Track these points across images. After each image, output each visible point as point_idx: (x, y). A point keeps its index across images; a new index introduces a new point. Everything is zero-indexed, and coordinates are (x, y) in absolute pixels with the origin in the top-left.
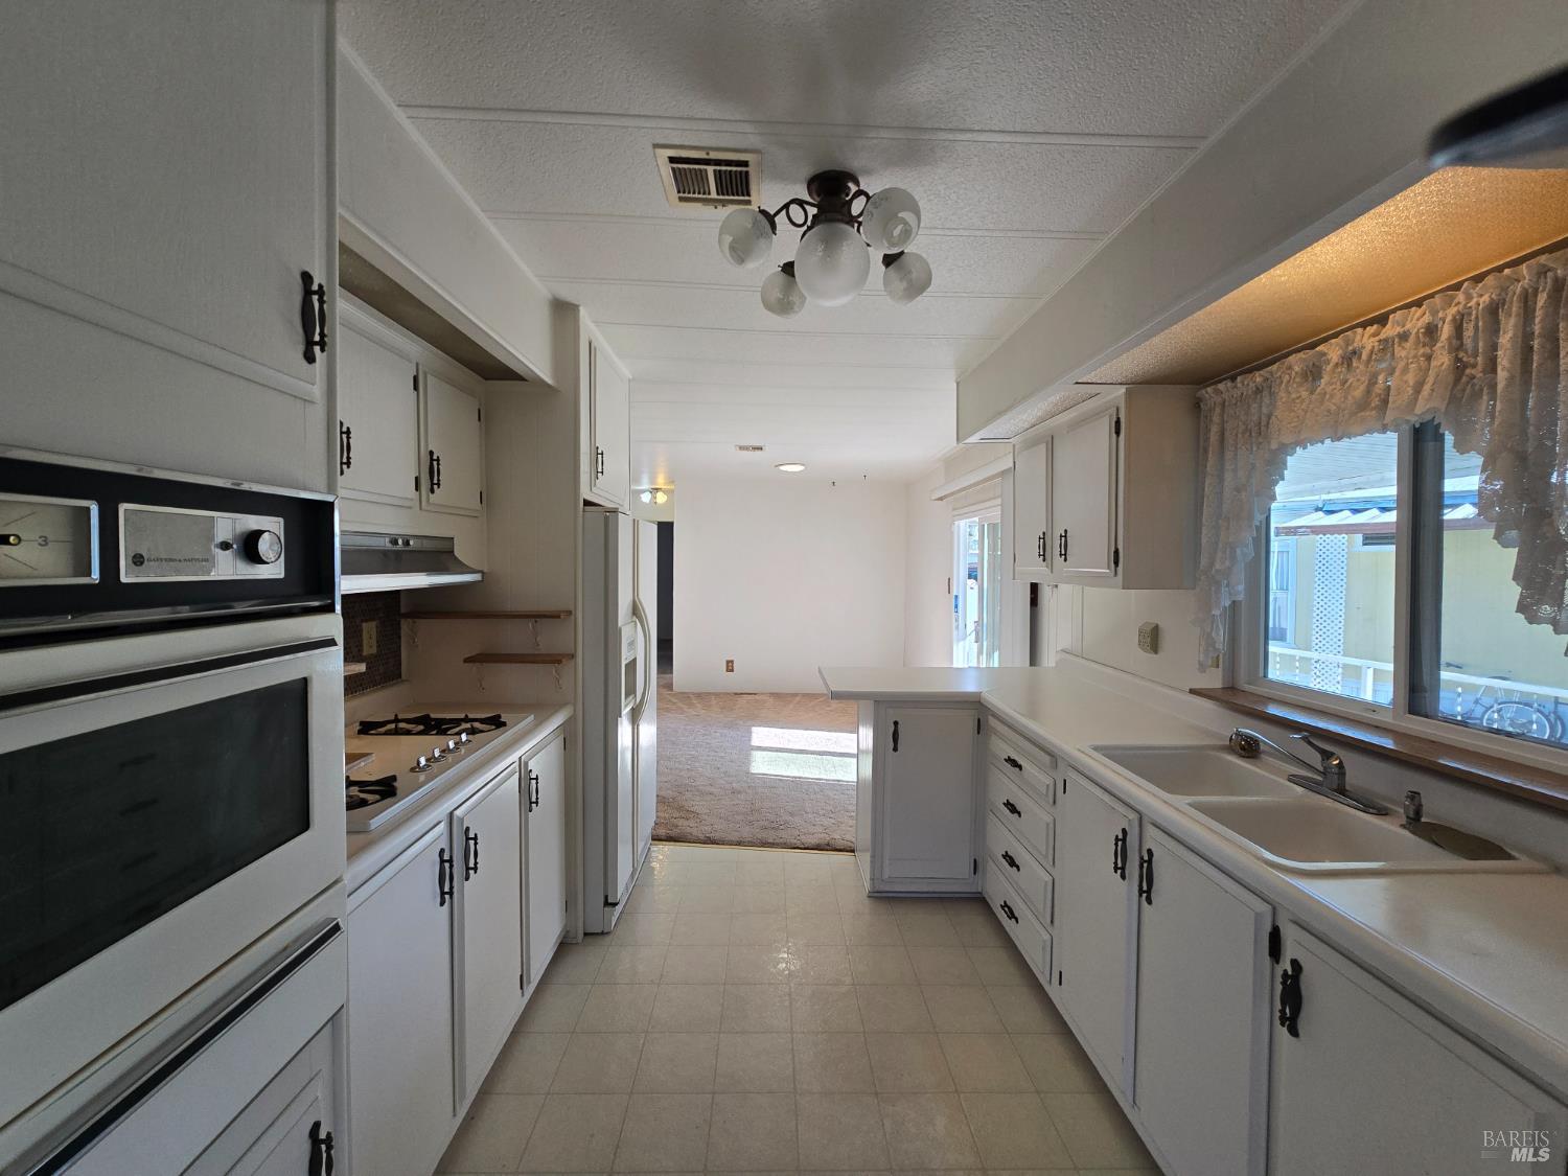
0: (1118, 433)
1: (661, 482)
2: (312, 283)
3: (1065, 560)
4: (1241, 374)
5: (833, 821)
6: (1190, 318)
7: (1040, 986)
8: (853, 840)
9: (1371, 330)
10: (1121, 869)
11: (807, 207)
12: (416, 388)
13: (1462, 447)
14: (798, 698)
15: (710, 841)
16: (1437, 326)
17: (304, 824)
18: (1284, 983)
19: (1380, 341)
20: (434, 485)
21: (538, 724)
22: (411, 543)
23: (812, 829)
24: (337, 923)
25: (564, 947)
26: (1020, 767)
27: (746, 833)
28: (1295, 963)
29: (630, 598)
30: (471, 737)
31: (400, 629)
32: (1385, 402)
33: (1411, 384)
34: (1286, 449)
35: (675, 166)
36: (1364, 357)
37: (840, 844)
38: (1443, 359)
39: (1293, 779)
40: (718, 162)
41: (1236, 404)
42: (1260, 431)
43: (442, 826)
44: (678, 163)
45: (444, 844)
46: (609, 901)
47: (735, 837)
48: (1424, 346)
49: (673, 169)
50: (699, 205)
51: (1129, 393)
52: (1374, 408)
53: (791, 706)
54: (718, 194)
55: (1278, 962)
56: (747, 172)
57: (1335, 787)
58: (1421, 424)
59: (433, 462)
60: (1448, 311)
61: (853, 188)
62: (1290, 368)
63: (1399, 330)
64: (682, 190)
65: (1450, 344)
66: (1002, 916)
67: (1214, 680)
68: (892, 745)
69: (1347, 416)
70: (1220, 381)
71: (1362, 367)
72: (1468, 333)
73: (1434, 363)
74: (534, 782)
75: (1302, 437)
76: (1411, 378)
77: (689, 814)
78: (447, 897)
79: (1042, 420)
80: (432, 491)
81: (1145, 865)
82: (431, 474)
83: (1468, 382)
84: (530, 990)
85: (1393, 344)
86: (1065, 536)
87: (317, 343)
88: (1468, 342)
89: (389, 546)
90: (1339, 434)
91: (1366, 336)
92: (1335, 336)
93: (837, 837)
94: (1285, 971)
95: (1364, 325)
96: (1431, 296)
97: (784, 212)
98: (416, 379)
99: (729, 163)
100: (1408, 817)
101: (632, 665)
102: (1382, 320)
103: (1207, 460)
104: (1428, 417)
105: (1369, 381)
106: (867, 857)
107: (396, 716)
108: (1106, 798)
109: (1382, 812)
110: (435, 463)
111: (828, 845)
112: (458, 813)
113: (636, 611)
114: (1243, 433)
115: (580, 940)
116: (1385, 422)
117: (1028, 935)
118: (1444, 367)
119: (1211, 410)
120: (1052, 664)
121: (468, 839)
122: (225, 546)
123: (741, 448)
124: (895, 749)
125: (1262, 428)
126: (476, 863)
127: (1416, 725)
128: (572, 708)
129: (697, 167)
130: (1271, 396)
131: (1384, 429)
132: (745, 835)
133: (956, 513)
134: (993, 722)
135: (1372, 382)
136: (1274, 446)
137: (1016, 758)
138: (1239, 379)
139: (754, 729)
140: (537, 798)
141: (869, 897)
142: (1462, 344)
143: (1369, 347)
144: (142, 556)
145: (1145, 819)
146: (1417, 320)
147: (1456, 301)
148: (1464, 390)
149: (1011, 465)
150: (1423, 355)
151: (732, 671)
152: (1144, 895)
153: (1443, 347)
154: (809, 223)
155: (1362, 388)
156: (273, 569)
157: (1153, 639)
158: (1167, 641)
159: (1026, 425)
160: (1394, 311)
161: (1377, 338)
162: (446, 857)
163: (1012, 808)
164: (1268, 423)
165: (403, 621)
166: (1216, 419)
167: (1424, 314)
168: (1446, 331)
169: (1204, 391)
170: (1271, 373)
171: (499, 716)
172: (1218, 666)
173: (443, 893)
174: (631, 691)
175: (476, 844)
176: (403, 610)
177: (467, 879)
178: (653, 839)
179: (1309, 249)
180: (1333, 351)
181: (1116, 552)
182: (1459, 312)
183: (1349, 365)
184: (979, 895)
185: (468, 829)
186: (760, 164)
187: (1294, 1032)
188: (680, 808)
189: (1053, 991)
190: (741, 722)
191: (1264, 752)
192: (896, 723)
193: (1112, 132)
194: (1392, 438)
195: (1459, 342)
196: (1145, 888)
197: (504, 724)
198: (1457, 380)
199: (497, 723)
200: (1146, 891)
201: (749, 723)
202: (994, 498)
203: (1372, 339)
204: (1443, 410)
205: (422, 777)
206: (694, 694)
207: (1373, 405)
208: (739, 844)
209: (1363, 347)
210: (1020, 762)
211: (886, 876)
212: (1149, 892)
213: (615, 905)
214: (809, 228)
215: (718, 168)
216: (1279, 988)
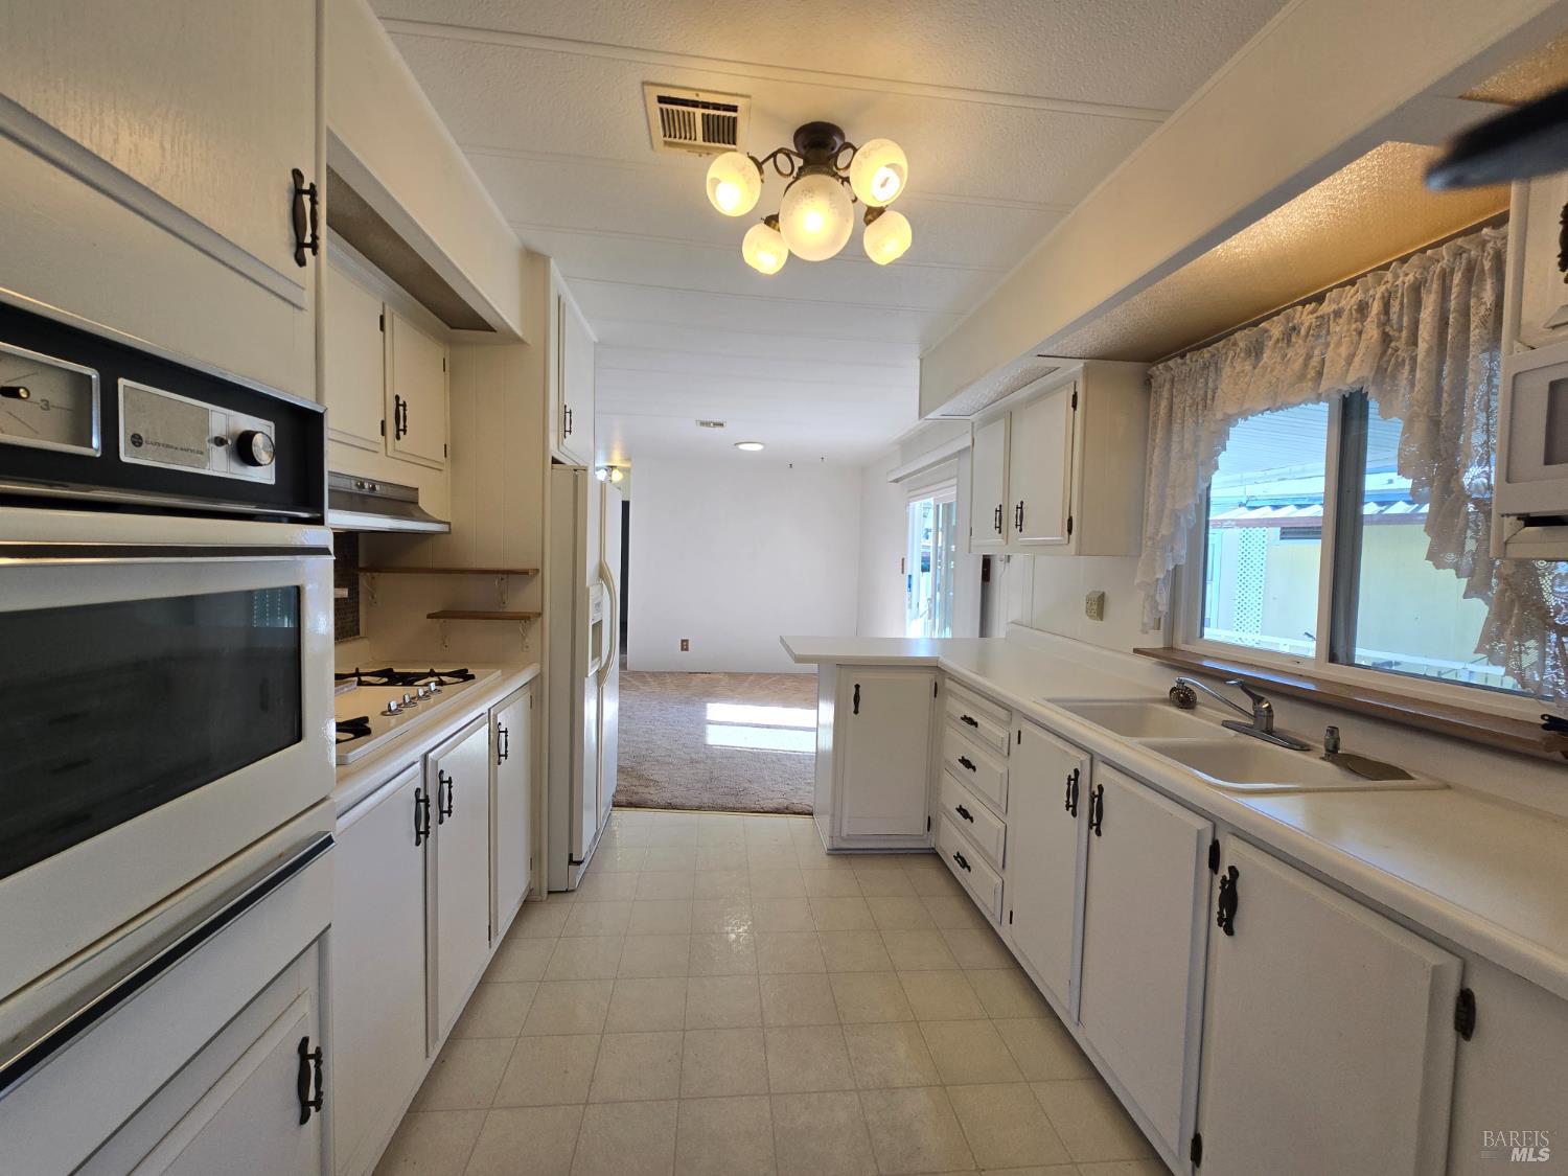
0: (1074, 406)
1: (617, 460)
2: (303, 181)
3: (1021, 530)
4: (1189, 351)
5: (791, 787)
6: (1150, 289)
7: (993, 929)
8: (812, 804)
9: (1309, 307)
10: (1072, 808)
11: (794, 158)
12: (382, 328)
13: (1385, 414)
14: (751, 678)
15: (670, 807)
16: (1367, 303)
17: (298, 736)
18: (1222, 887)
19: (1317, 318)
20: (400, 431)
21: (506, 678)
22: (378, 487)
23: (771, 795)
24: (330, 836)
25: (528, 904)
26: (976, 724)
27: (706, 798)
28: (1232, 870)
29: (596, 561)
30: (438, 688)
31: (358, 584)
32: (1320, 374)
33: (1344, 356)
34: (1229, 420)
35: (664, 106)
36: (1303, 332)
37: (798, 808)
38: (1372, 332)
39: (1226, 724)
40: (706, 105)
41: (1184, 380)
42: (1205, 403)
43: (418, 766)
44: (665, 103)
45: (419, 785)
46: (574, 859)
47: (695, 802)
48: (1356, 321)
49: (661, 110)
50: (684, 151)
51: (1086, 368)
52: (1311, 380)
53: (746, 684)
54: (704, 140)
55: (1216, 873)
56: (735, 119)
57: (1264, 729)
58: (1351, 393)
59: (400, 406)
60: (1378, 289)
61: (839, 143)
62: (1235, 344)
63: (1334, 307)
64: (668, 134)
65: (1379, 319)
66: (955, 866)
67: (1156, 641)
68: (853, 709)
69: (1286, 388)
70: (1170, 359)
71: (1300, 341)
72: (1395, 308)
73: (1364, 336)
74: (503, 735)
75: (1244, 408)
76: (1344, 351)
77: (649, 782)
78: (422, 836)
79: (1002, 396)
80: (398, 438)
81: (1096, 799)
82: (398, 419)
83: (1393, 354)
84: (496, 944)
85: (1329, 321)
86: (1021, 508)
87: (308, 245)
88: (1394, 317)
89: (355, 489)
90: (1279, 404)
91: (1305, 313)
92: (1278, 313)
93: (797, 801)
94: (1224, 877)
95: (1303, 303)
96: (1364, 275)
97: (772, 160)
98: (382, 318)
99: (717, 107)
100: (1327, 750)
101: (598, 626)
102: (1319, 299)
103: (1156, 433)
104: (1357, 387)
105: (1307, 354)
106: (827, 819)
107: (357, 669)
108: (1060, 744)
109: (1304, 748)
110: (401, 408)
111: (787, 808)
112: (431, 755)
113: (602, 574)
114: (1190, 406)
115: (545, 898)
116: (1320, 391)
117: (981, 882)
118: (1373, 340)
119: (1161, 386)
120: (1003, 635)
121: (442, 782)
122: (219, 441)
123: (703, 424)
124: (856, 712)
125: (1208, 402)
126: (450, 806)
127: (1337, 673)
128: (539, 667)
129: (685, 109)
130: (1216, 372)
131: (1318, 399)
132: (705, 800)
133: (912, 494)
134: (949, 684)
135: (1309, 357)
136: (1219, 416)
137: (973, 717)
138: (1188, 356)
139: (709, 705)
140: (506, 751)
141: (828, 854)
142: (1389, 320)
143: (1307, 324)
144: (140, 438)
145: (1095, 756)
146: (1350, 298)
147: (1385, 279)
148: (1389, 361)
149: (970, 443)
150: (1356, 330)
151: (687, 649)
152: (1094, 828)
153: (1373, 321)
154: (795, 174)
155: (1301, 360)
156: (264, 474)
157: (1098, 605)
158: (1111, 609)
159: (985, 401)
160: (1331, 290)
161: (1315, 315)
162: (422, 797)
163: (966, 763)
164: (1213, 397)
165: (361, 575)
166: (1165, 394)
167: (1357, 292)
168: (1376, 307)
169: (1154, 368)
170: (1218, 349)
171: (466, 671)
172: (1159, 629)
173: (418, 833)
174: (597, 653)
175: (450, 787)
176: (361, 565)
177: (441, 822)
178: (614, 806)
179: (1263, 220)
180: (1275, 327)
181: (1070, 520)
182: (1387, 289)
183: (1289, 341)
184: (931, 851)
185: (442, 772)
186: (749, 109)
187: (1229, 931)
188: (640, 777)
189: (1004, 932)
190: (697, 699)
191: (1200, 704)
192: (857, 687)
193: (1087, 100)
194: (1324, 407)
195: (1386, 318)
196: (1095, 821)
197: (472, 677)
198: (1384, 352)
199: (464, 676)
200: (1096, 823)
201: (705, 699)
202: (949, 479)
203: (1311, 316)
204: (1371, 379)
205: (393, 720)
206: (648, 673)
207: (1309, 376)
208: (699, 808)
209: (1302, 324)
210: (976, 719)
211: (844, 834)
212: (1098, 824)
213: (579, 863)
214: (797, 179)
215: (707, 111)
216: (1217, 892)
